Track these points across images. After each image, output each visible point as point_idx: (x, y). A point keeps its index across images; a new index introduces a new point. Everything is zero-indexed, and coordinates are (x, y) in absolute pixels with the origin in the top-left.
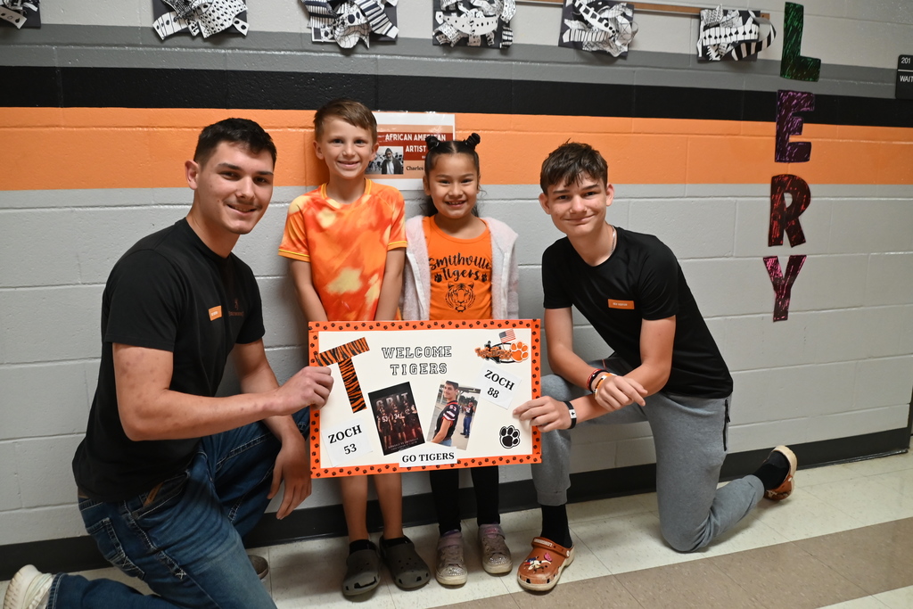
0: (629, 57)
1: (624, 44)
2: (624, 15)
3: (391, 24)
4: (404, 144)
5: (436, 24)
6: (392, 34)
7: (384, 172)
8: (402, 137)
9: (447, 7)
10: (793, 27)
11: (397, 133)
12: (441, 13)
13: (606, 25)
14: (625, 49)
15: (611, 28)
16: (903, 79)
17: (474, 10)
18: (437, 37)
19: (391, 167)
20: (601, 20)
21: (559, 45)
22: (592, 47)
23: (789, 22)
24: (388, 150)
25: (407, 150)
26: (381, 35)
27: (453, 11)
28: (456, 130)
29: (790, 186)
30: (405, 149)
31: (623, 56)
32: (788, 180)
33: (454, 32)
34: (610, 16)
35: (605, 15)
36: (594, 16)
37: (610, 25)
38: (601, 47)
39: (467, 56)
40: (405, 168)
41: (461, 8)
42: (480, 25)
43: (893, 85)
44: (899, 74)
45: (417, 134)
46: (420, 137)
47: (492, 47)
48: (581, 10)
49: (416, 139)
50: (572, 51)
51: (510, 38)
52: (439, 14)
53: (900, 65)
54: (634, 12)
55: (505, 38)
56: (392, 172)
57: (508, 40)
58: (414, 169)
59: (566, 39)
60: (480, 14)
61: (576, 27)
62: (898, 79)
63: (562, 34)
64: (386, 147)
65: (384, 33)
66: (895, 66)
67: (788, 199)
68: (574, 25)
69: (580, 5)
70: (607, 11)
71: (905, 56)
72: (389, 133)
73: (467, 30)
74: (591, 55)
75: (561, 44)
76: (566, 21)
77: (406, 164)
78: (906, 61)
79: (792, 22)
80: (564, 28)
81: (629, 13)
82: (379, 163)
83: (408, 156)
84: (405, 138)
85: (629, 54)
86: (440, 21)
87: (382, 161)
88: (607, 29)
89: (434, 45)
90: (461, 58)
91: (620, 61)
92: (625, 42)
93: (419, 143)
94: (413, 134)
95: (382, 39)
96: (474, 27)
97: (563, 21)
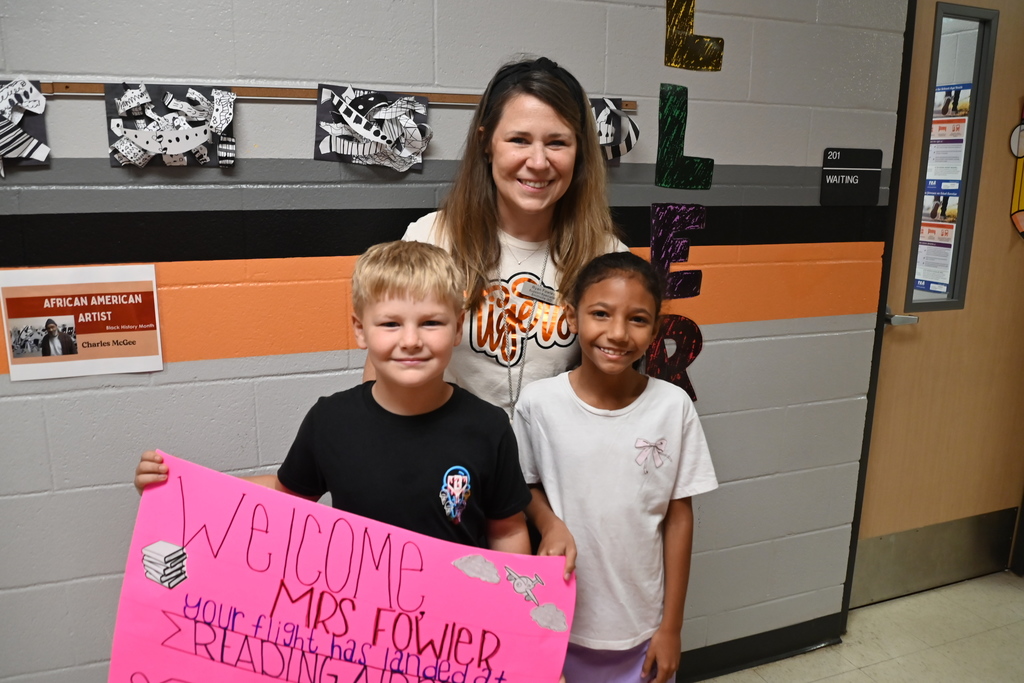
0: (425, 170)
1: (417, 154)
2: (412, 113)
3: (35, 142)
4: (76, 311)
5: (113, 138)
6: (41, 155)
7: (46, 352)
8: (71, 302)
9: (129, 112)
10: (673, 117)
11: (62, 297)
12: (120, 121)
13: (377, 133)
14: (419, 159)
15: (384, 138)
16: (831, 179)
17: (170, 116)
18: (116, 156)
19: (56, 345)
20: (368, 127)
21: (315, 159)
22: (367, 158)
23: (666, 111)
24: (49, 322)
25: (81, 319)
26: (19, 159)
27: (140, 117)
28: (158, 286)
29: (672, 330)
30: (76, 319)
31: (417, 169)
32: (669, 323)
33: (136, 151)
34: (388, 117)
35: (379, 115)
36: (358, 120)
37: (382, 134)
38: (378, 161)
39: (168, 180)
40: (79, 346)
41: (149, 113)
42: (174, 140)
43: (817, 188)
44: (825, 174)
45: (96, 295)
46: (101, 300)
47: (206, 165)
48: (342, 110)
49: (94, 302)
50: (336, 165)
51: (231, 155)
52: (114, 122)
53: (826, 162)
54: (429, 107)
55: (223, 154)
56: (60, 352)
57: (226, 158)
58: (94, 345)
59: (324, 149)
60: (181, 121)
61: (340, 133)
62: (824, 179)
63: (318, 143)
64: (46, 319)
65: (25, 155)
66: (818, 162)
67: (671, 347)
68: (334, 129)
69: (340, 103)
70: (383, 109)
71: (833, 150)
72: (49, 298)
73: (154, 149)
74: (367, 170)
75: (318, 156)
76: (323, 124)
77: (80, 339)
78: (833, 155)
79: (670, 111)
80: (321, 135)
81: (421, 110)
82: (36, 341)
83: (82, 328)
84: (77, 303)
85: (427, 166)
86: (118, 132)
87: (41, 338)
88: (378, 139)
89: (113, 167)
90: (159, 184)
91: (413, 176)
92: (415, 150)
93: (102, 308)
94: (89, 297)
95: (24, 163)
96: (165, 144)
97: (318, 125)
